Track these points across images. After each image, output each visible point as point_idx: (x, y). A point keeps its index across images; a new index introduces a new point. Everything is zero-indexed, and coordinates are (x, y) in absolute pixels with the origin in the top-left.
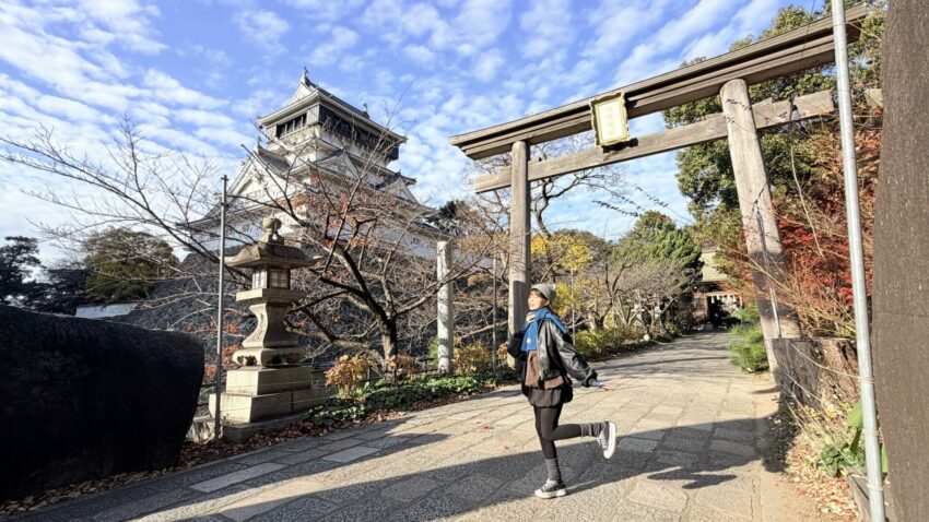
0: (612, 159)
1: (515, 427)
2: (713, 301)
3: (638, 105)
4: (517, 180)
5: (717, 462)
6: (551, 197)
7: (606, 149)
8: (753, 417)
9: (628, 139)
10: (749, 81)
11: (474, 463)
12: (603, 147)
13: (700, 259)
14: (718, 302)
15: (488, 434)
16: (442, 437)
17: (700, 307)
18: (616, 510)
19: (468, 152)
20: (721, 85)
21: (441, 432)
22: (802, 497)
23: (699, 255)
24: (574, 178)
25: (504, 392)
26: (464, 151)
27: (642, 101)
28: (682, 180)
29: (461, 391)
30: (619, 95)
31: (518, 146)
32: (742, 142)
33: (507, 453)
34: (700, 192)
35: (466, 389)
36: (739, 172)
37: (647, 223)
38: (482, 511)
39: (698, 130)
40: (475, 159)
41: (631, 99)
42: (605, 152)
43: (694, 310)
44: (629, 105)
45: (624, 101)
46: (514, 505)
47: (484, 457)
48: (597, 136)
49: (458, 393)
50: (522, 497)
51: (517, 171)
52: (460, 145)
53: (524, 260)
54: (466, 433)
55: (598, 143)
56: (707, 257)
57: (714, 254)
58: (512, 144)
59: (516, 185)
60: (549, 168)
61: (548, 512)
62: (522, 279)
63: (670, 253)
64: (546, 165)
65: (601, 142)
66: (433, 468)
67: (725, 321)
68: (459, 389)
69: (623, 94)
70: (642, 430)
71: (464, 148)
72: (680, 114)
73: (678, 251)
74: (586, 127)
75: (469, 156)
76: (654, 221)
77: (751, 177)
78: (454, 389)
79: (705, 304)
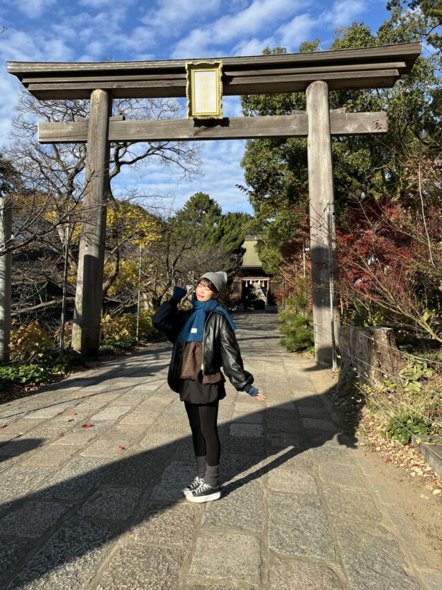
0: (203, 134)
1: (117, 422)
2: (247, 286)
3: (234, 82)
4: (95, 136)
5: (316, 440)
6: (124, 163)
7: (198, 122)
8: (316, 393)
9: (221, 118)
10: (332, 85)
11: (94, 470)
12: (196, 120)
13: (243, 246)
14: (251, 287)
15: (90, 433)
16: (34, 444)
17: (236, 289)
18: (266, 501)
19: (31, 87)
20: (308, 83)
21: (28, 436)
22: (390, 464)
23: (242, 243)
24: (149, 147)
25: (78, 380)
26: (26, 85)
27: (238, 79)
28: (248, 170)
29: (27, 382)
30: (217, 65)
31: (98, 94)
32: (319, 144)
33: (126, 454)
34: (261, 183)
35: (33, 379)
36: (313, 172)
37: (196, 205)
38: (136, 530)
39: (285, 124)
40: (39, 99)
41: (228, 74)
42: (195, 126)
43: (232, 292)
44: (225, 80)
45: (221, 75)
46: (168, 515)
47: (103, 462)
48: (190, 105)
49: (23, 385)
50: (171, 503)
51: (96, 126)
52: (21, 76)
53: (98, 232)
54: (62, 435)
55: (190, 114)
56: (250, 245)
57: (256, 242)
58: (91, 91)
59: (94, 142)
60: (133, 131)
61: (207, 518)
62: (94, 252)
63: (220, 238)
64: (130, 126)
65: (193, 114)
66: (46, 485)
67: (252, 303)
68: (24, 380)
69: (221, 66)
70: (242, 414)
71: (25, 81)
72: (258, 103)
73: (226, 237)
74: (179, 92)
75: (33, 93)
76: (202, 204)
77: (322, 178)
78: (18, 380)
79: (240, 287)
